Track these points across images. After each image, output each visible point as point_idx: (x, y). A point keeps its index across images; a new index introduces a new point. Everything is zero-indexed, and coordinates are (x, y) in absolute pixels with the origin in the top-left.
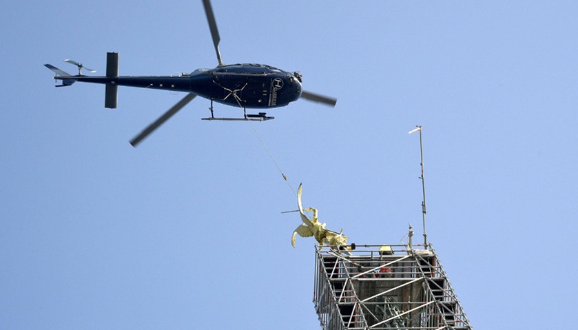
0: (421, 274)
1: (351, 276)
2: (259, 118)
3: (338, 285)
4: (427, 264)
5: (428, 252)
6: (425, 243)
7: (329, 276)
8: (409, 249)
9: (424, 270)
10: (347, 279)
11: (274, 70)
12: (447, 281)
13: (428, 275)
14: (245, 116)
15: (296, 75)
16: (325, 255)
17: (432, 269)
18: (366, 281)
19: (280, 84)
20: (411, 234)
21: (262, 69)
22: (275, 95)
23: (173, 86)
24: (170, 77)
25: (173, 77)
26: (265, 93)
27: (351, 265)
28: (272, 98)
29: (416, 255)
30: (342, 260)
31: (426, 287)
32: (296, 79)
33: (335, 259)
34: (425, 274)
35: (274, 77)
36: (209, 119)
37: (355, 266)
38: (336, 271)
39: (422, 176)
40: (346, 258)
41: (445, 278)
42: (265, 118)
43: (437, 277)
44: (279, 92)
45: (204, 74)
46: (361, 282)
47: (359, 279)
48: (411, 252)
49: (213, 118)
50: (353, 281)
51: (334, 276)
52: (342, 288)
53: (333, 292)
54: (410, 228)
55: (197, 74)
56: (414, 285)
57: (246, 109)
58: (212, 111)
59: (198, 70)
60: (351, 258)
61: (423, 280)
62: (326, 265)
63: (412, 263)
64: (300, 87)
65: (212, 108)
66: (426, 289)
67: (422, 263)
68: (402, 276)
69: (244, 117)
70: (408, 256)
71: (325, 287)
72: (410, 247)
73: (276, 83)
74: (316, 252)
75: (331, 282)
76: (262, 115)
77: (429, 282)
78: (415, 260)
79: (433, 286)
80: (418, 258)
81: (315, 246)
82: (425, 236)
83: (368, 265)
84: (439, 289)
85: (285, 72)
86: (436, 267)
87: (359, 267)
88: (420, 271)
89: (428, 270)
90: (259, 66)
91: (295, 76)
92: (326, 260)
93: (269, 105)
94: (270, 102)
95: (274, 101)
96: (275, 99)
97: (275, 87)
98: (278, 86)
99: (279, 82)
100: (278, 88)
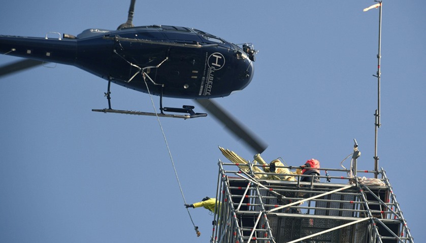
0: (367, 213)
1: (267, 208)
2: (183, 114)
3: (248, 221)
4: (375, 200)
5: (379, 182)
6: (376, 169)
7: (236, 207)
8: (352, 176)
9: (371, 207)
10: (261, 213)
11: (211, 39)
12: (404, 225)
13: (377, 215)
14: (161, 109)
15: (245, 48)
16: (231, 177)
17: (383, 206)
18: (287, 217)
19: (220, 61)
20: (356, 155)
21: (192, 36)
22: (210, 78)
23: (48, 54)
24: (44, 40)
25: (49, 40)
26: (195, 74)
27: (268, 193)
28: (205, 83)
29: (362, 186)
30: (255, 185)
31: (374, 231)
32: (245, 56)
33: (245, 183)
34: (372, 214)
35: (211, 50)
36: (104, 111)
37: (274, 195)
38: (246, 200)
39: (378, 74)
40: (261, 183)
41: (402, 221)
42: (193, 114)
43: (390, 218)
44: (216, 74)
45: (99, 39)
46: (280, 218)
47: (278, 214)
48: (354, 180)
49: (110, 110)
50: (269, 216)
51: (243, 208)
52: (253, 226)
53: (240, 230)
54: (356, 146)
55: (87, 36)
56: (357, 227)
57: (163, 98)
58: (109, 98)
59: (88, 31)
60: (268, 184)
61: (370, 222)
62: (232, 192)
63: (355, 196)
64: (251, 67)
65: (109, 93)
66: (373, 235)
67: (370, 197)
68: (340, 214)
69: (160, 112)
70: (349, 186)
71: (229, 223)
72: (354, 173)
73: (214, 59)
74: (220, 172)
75: (238, 215)
76: (188, 109)
77: (378, 224)
78: (359, 192)
79: (383, 231)
80: (365, 189)
81: (219, 164)
82: (376, 159)
83: (292, 195)
84: (392, 236)
85: (228, 44)
86: (388, 204)
87: (279, 197)
88: (366, 209)
89: (377, 207)
90: (187, 30)
91: (245, 50)
92: (232, 183)
93: (200, 94)
94: (201, 90)
95: (208, 89)
96: (210, 84)
97: (211, 65)
98: (216, 65)
99: (219, 58)
100: (217, 67)
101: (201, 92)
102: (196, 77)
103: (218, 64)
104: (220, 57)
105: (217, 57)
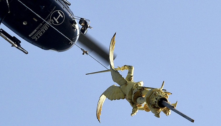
19: (60, 19)
22: (45, 28)
73: (56, 15)
93: (30, 36)
94: (33, 32)
95: (39, 35)
96: (42, 32)
97: (52, 18)
98: (56, 20)
99: (60, 16)
100: (55, 22)
101: (32, 34)
102: (36, 20)
103: (57, 20)
104: (62, 17)
105: (61, 15)
